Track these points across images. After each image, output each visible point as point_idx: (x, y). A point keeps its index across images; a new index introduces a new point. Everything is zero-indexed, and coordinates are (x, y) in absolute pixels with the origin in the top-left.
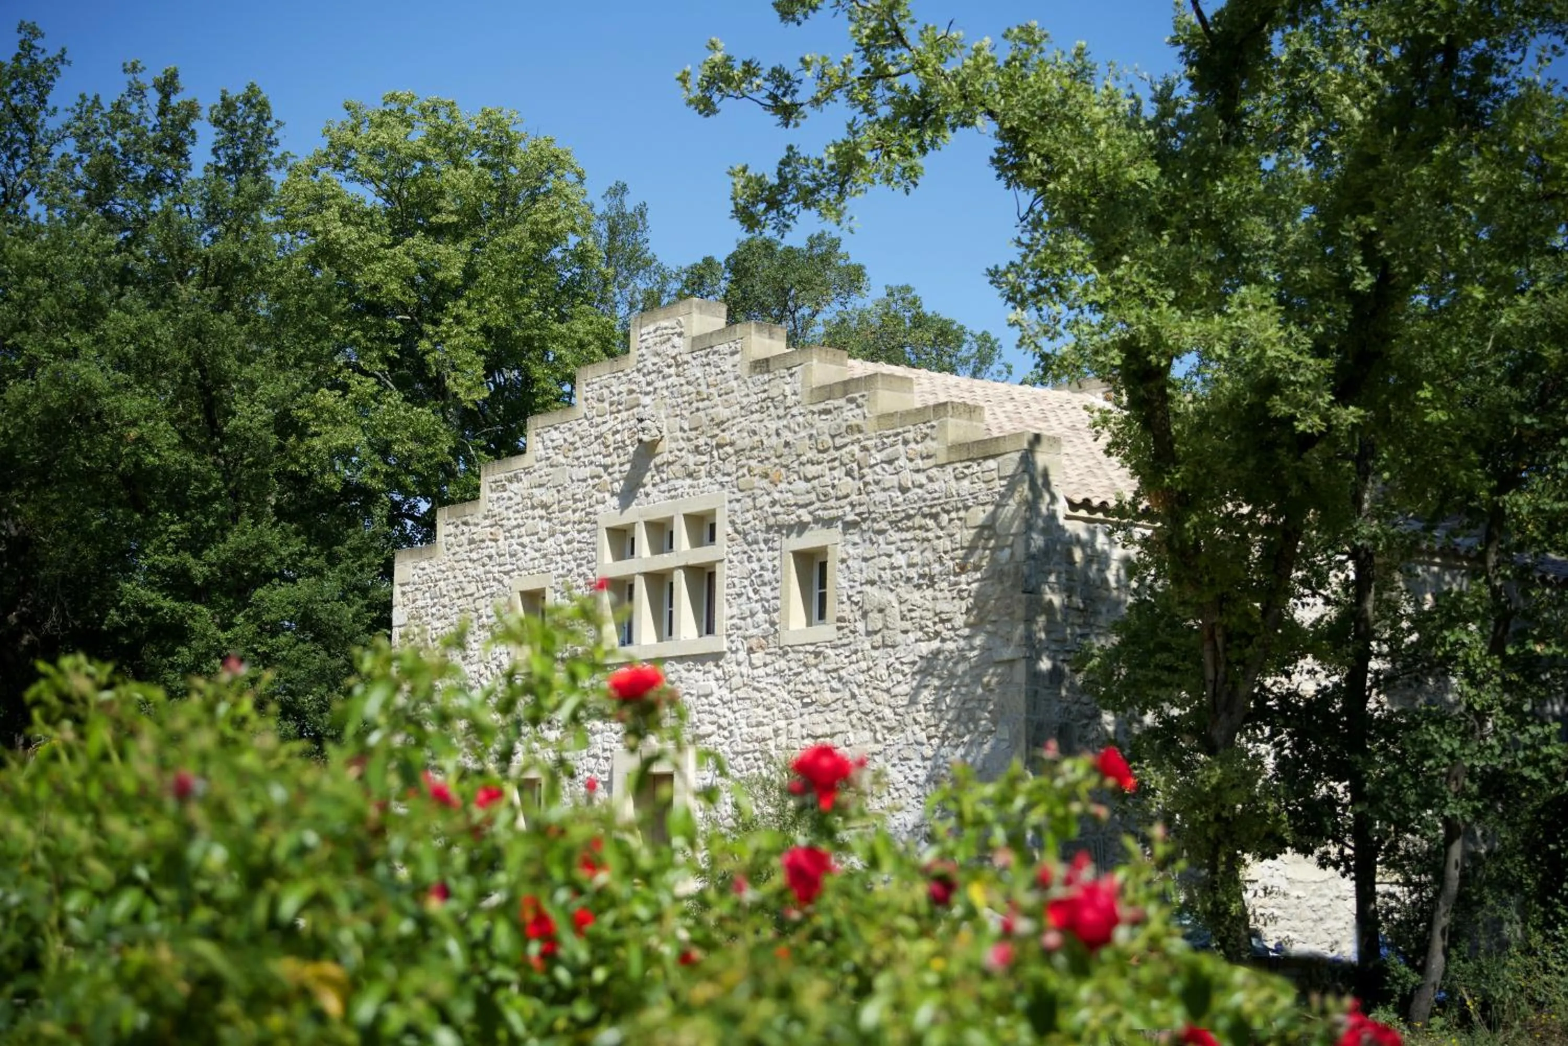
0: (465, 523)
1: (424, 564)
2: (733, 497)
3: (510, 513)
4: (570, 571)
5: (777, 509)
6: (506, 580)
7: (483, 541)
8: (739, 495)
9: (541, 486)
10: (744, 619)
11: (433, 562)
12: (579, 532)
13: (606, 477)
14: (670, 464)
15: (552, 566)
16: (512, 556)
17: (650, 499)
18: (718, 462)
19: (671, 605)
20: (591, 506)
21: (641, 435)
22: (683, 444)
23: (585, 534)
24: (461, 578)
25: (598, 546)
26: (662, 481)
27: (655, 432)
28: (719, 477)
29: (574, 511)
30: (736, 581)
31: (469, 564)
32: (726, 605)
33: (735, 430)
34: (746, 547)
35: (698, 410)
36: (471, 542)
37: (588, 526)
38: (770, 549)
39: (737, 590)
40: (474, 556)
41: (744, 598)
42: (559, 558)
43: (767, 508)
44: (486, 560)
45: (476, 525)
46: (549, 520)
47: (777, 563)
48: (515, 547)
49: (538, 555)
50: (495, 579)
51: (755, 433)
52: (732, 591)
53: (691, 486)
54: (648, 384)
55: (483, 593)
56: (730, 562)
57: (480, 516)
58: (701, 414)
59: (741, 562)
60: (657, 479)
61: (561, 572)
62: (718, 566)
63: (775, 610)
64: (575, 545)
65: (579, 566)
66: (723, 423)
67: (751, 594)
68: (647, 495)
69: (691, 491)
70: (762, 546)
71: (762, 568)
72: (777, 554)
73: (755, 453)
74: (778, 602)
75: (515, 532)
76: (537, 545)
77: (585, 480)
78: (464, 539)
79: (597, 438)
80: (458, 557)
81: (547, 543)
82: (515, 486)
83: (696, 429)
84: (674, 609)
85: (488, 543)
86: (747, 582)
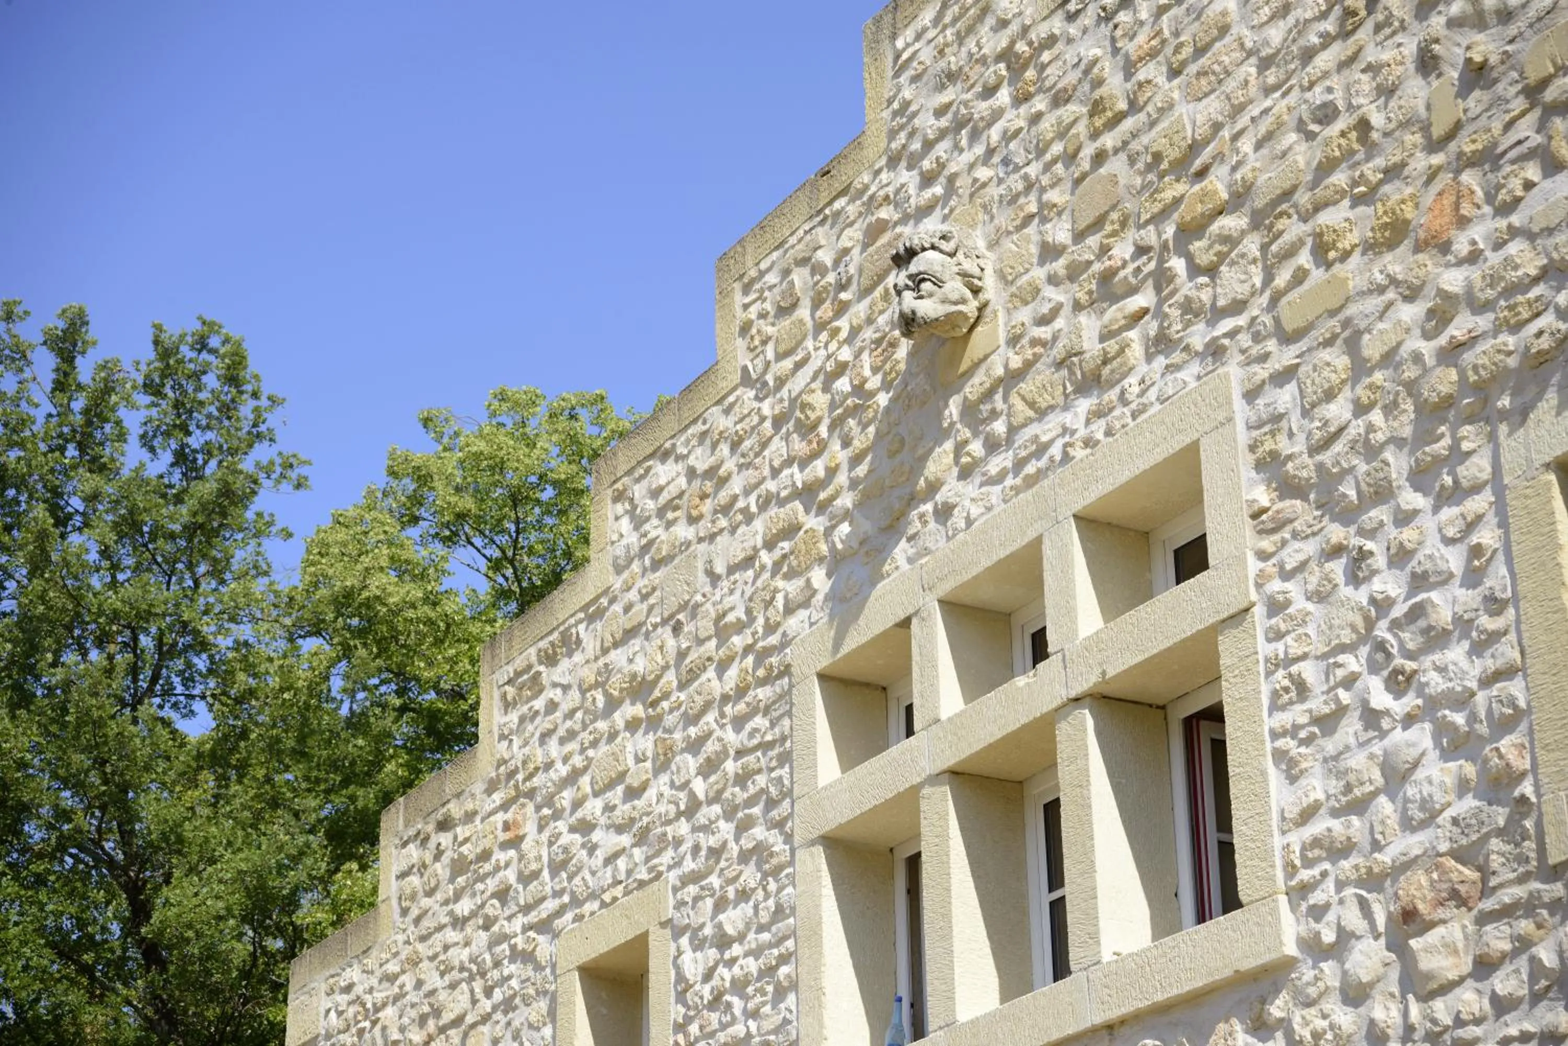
0: (444, 825)
1: (353, 974)
2: (1262, 372)
3: (554, 748)
4: (716, 853)
5: (1458, 328)
6: (544, 947)
7: (485, 856)
8: (1284, 357)
9: (630, 633)
10: (1359, 806)
11: (370, 962)
12: (739, 723)
13: (814, 523)
14: (1013, 377)
15: (667, 857)
16: (556, 868)
17: (958, 520)
18: (1185, 287)
19: (1055, 878)
20: (770, 628)
21: (909, 300)
22: (1054, 295)
23: (759, 721)
24: (434, 980)
25: (796, 744)
26: (992, 446)
27: (955, 288)
28: (1198, 335)
29: (722, 668)
30: (1309, 671)
31: (452, 935)
32: (1275, 777)
33: (1246, 145)
34: (1336, 533)
35: (1100, 158)
36: (459, 867)
37: (764, 694)
38: (1445, 498)
39: (1318, 704)
40: (464, 907)
41: (1351, 727)
42: (683, 827)
43: (1416, 343)
44: (493, 908)
45: (469, 817)
46: (654, 723)
47: (1487, 536)
48: (567, 838)
49: (625, 840)
50: (516, 955)
51: (1327, 113)
52: (1298, 714)
53: (1098, 413)
54: (927, 180)
55: (486, 1005)
56: (1276, 607)
57: (479, 788)
58: (1116, 166)
59: (1319, 597)
60: (976, 448)
61: (689, 865)
62: (1226, 644)
63: (1504, 726)
64: (730, 766)
65: (743, 827)
66: (1194, 148)
67: (1381, 698)
68: (944, 513)
69: (1098, 429)
70: (1411, 499)
71: (1419, 581)
72: (1480, 503)
73: (1340, 178)
74: (1516, 688)
75: (566, 797)
76: (623, 810)
77: (749, 561)
78: (441, 869)
79: (778, 422)
80: (428, 923)
81: (651, 794)
82: (561, 672)
83: (1097, 224)
84: (1069, 890)
85: (500, 856)
86: (1352, 663)
